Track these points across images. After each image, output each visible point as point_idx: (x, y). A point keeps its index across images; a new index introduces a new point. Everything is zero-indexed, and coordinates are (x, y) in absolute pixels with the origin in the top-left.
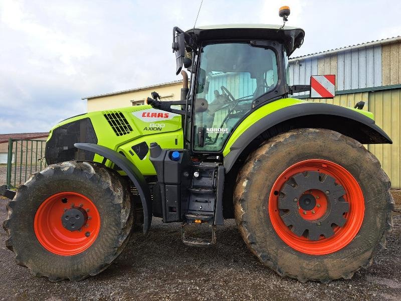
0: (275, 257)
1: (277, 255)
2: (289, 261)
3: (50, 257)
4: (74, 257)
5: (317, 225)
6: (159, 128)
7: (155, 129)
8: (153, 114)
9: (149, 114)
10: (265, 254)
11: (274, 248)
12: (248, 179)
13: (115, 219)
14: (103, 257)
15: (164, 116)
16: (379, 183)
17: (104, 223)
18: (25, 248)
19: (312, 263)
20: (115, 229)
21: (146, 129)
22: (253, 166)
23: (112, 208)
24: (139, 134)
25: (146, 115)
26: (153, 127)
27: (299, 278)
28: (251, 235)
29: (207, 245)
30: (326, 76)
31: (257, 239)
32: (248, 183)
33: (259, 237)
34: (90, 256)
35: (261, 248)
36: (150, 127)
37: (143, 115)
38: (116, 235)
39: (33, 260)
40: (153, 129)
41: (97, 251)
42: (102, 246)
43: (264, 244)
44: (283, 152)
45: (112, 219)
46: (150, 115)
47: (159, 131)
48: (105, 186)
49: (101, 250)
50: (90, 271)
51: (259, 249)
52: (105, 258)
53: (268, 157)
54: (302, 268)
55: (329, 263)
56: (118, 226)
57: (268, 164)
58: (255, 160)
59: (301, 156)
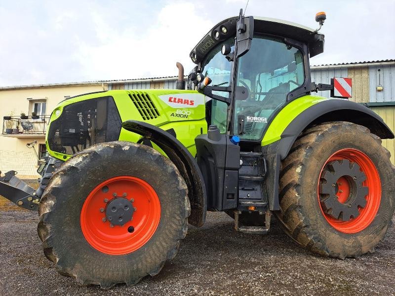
0: (324, 237)
1: (326, 236)
2: (334, 240)
3: (101, 258)
4: (131, 256)
5: (349, 207)
6: (185, 115)
7: (182, 116)
8: (179, 99)
9: (175, 99)
10: (316, 235)
11: (323, 229)
12: (302, 164)
13: (180, 207)
14: (165, 252)
15: (190, 103)
16: (391, 170)
17: (167, 211)
18: (71, 248)
19: (350, 241)
20: (179, 219)
21: (173, 115)
22: (305, 153)
23: (177, 195)
24: (167, 120)
25: (173, 100)
26: (180, 113)
27: (341, 256)
28: (305, 219)
29: (265, 232)
30: (345, 79)
31: (311, 222)
32: (302, 169)
33: (312, 220)
34: (151, 252)
35: (313, 230)
36: (177, 113)
37: (170, 100)
38: (180, 225)
39: (82, 264)
40: (180, 115)
41: (159, 246)
42: (164, 239)
43: (315, 227)
44: (330, 140)
45: (177, 207)
46: (177, 101)
47: (185, 119)
48: (170, 170)
49: (164, 244)
50: (151, 271)
51: (312, 231)
52: (167, 253)
53: (318, 145)
54: (344, 245)
55: (362, 239)
56: (182, 215)
57: (318, 150)
58: (306, 147)
59: (341, 145)
